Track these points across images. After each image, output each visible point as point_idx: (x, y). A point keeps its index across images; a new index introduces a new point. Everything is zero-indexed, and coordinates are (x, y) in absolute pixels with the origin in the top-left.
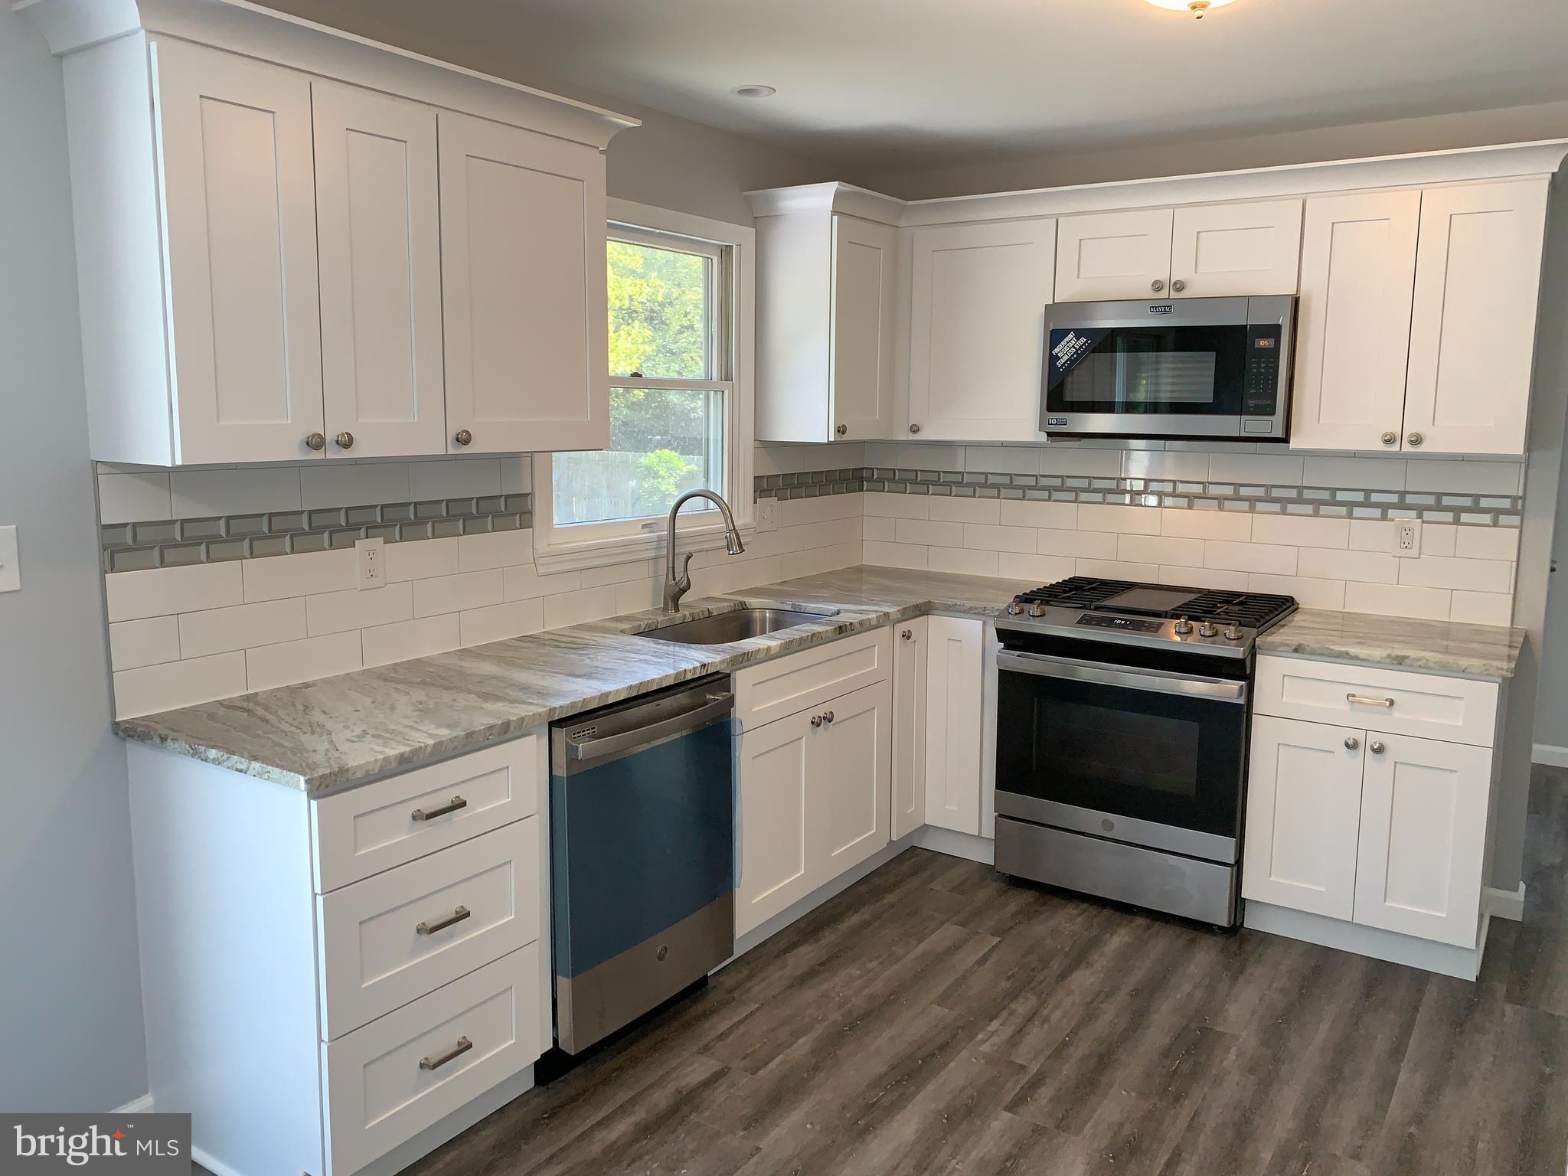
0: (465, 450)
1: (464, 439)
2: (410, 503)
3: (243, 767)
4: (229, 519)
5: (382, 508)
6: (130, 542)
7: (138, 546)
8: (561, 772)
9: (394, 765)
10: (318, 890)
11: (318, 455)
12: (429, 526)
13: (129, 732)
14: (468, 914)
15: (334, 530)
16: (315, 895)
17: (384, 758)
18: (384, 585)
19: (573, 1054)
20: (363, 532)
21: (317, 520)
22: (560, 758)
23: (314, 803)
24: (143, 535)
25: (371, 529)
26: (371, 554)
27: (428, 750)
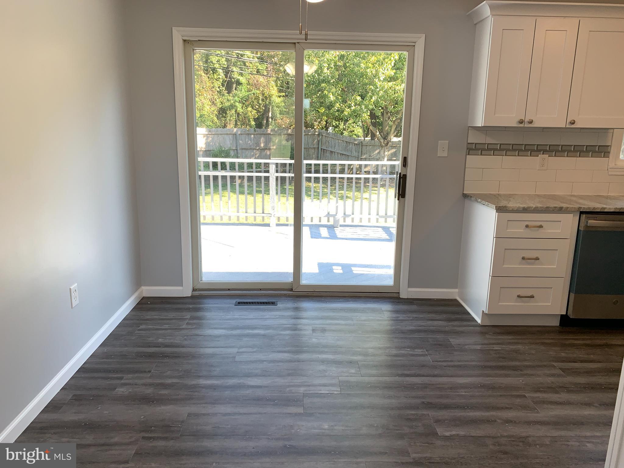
0: (573, 126)
1: (573, 123)
2: (560, 145)
3: (484, 203)
4: (501, 144)
5: (550, 146)
6: (474, 148)
7: (476, 149)
8: (581, 229)
9: (521, 209)
10: (495, 237)
11: (522, 125)
12: (566, 153)
13: (465, 196)
14: (539, 259)
15: (532, 151)
16: (494, 237)
17: (518, 207)
18: (546, 169)
19: (571, 318)
20: (542, 152)
21: (527, 147)
22: (582, 225)
23: (497, 213)
24: (478, 146)
25: (545, 152)
26: (543, 159)
27: (533, 208)
